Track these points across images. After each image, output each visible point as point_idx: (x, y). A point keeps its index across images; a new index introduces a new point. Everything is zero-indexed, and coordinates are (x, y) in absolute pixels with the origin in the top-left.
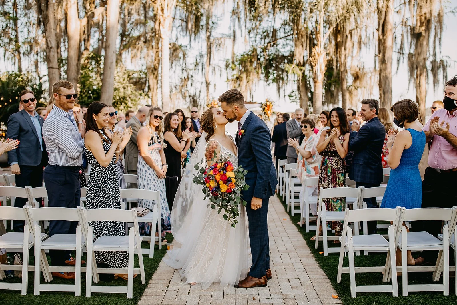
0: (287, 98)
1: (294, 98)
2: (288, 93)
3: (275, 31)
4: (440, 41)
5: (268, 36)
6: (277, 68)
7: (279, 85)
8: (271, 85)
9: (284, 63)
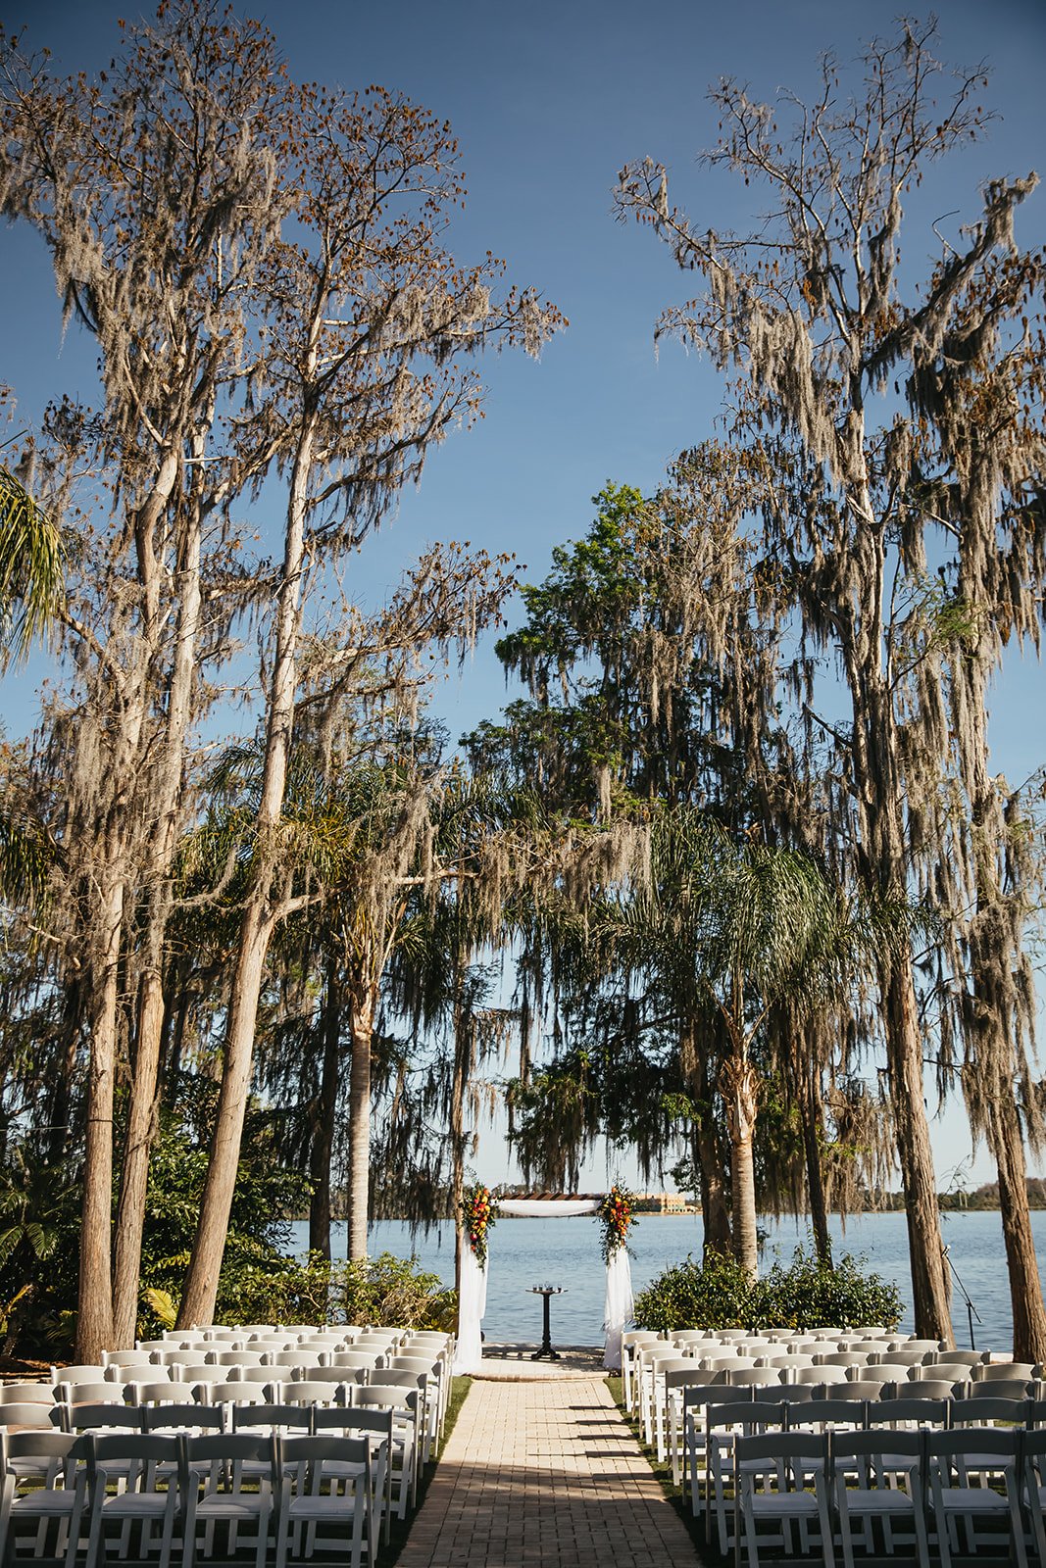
0: (669, 1180)
1: (687, 1179)
2: (670, 1164)
3: (632, 1007)
4: (1032, 1037)
5: (614, 1018)
6: (639, 1102)
7: (646, 1146)
8: (627, 1145)
9: (659, 1088)
